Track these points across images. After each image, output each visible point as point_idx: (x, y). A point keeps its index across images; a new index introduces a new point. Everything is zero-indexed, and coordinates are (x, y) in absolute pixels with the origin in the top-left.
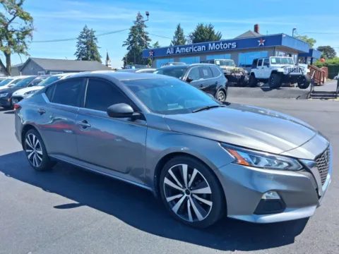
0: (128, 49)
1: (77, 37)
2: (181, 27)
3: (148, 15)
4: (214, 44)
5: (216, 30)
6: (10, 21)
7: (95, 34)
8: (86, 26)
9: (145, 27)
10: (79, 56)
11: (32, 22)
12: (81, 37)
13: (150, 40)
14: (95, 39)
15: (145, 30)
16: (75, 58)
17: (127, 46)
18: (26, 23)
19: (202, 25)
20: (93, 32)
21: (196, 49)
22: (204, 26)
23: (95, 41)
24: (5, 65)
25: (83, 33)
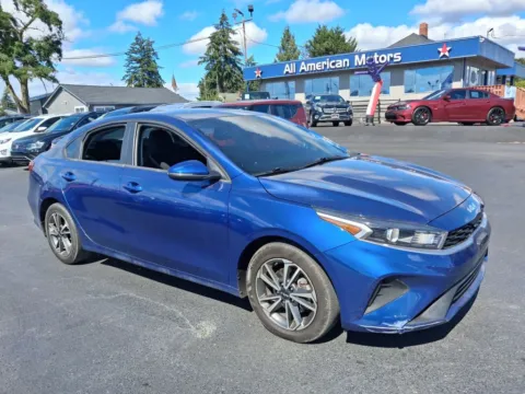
0: (207, 69)
1: (127, 51)
2: (292, 32)
3: (251, 10)
6: (26, 27)
7: (154, 46)
8: (139, 34)
9: (234, 33)
10: (130, 82)
11: (61, 28)
12: (133, 51)
13: (240, 54)
14: (155, 54)
16: (124, 84)
17: (205, 64)
18: (51, 29)
19: (325, 27)
20: (150, 44)
22: (329, 29)
23: (154, 58)
25: (134, 44)
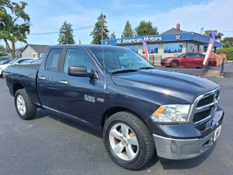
0: (93, 37)
1: (60, 29)
2: (130, 23)
4: (147, 38)
5: (153, 26)
6: (15, 20)
8: (66, 22)
9: (106, 22)
10: (60, 42)
11: (29, 21)
12: (62, 29)
13: (108, 32)
14: (72, 30)
15: (105, 24)
16: (58, 43)
18: (25, 21)
19: (144, 21)
20: (70, 26)
21: (136, 40)
22: (146, 22)
23: (71, 32)
24: (11, 47)
25: (63, 26)
